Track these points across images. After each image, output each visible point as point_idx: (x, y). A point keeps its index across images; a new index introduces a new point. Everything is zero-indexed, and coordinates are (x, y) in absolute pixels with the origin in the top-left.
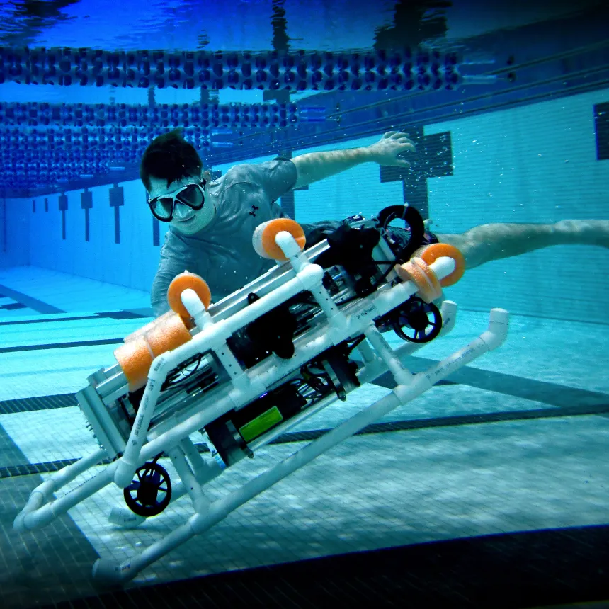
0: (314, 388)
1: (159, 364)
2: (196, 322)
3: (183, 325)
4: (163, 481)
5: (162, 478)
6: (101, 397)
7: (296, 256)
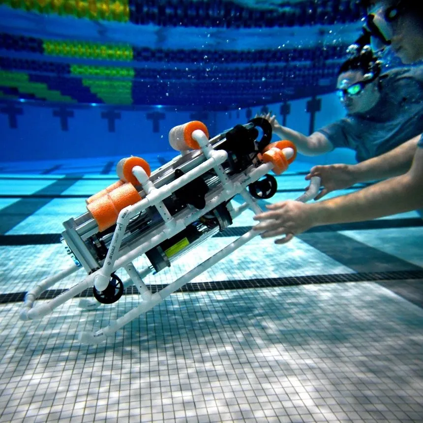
0: (207, 226)
1: (125, 214)
2: (143, 187)
3: (135, 190)
4: (118, 284)
5: (117, 282)
6: (80, 235)
7: (207, 146)
